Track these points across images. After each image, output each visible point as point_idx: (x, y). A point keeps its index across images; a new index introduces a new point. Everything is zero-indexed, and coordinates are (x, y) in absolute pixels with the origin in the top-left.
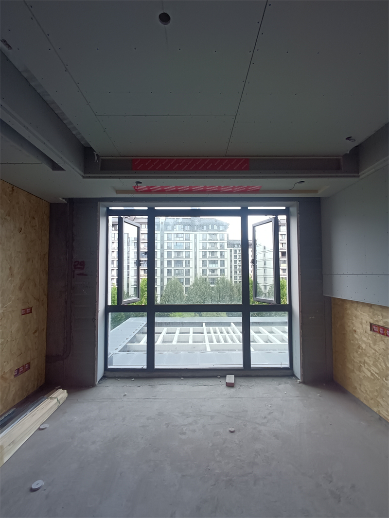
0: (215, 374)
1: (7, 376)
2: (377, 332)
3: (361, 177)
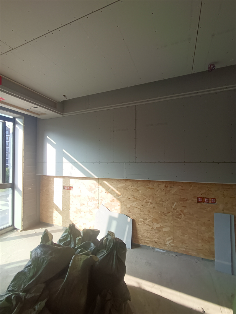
3: (64, 116)
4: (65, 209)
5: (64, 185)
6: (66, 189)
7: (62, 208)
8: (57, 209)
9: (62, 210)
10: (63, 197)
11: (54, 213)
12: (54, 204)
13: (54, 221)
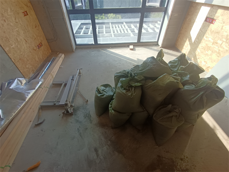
0: (125, 45)
1: (35, 48)
2: (208, 22)
4: (196, 43)
5: (208, 16)
6: (208, 21)
7: (194, 40)
8: (190, 39)
9: (193, 42)
10: (200, 29)
11: (186, 43)
12: (190, 35)
13: (183, 49)
